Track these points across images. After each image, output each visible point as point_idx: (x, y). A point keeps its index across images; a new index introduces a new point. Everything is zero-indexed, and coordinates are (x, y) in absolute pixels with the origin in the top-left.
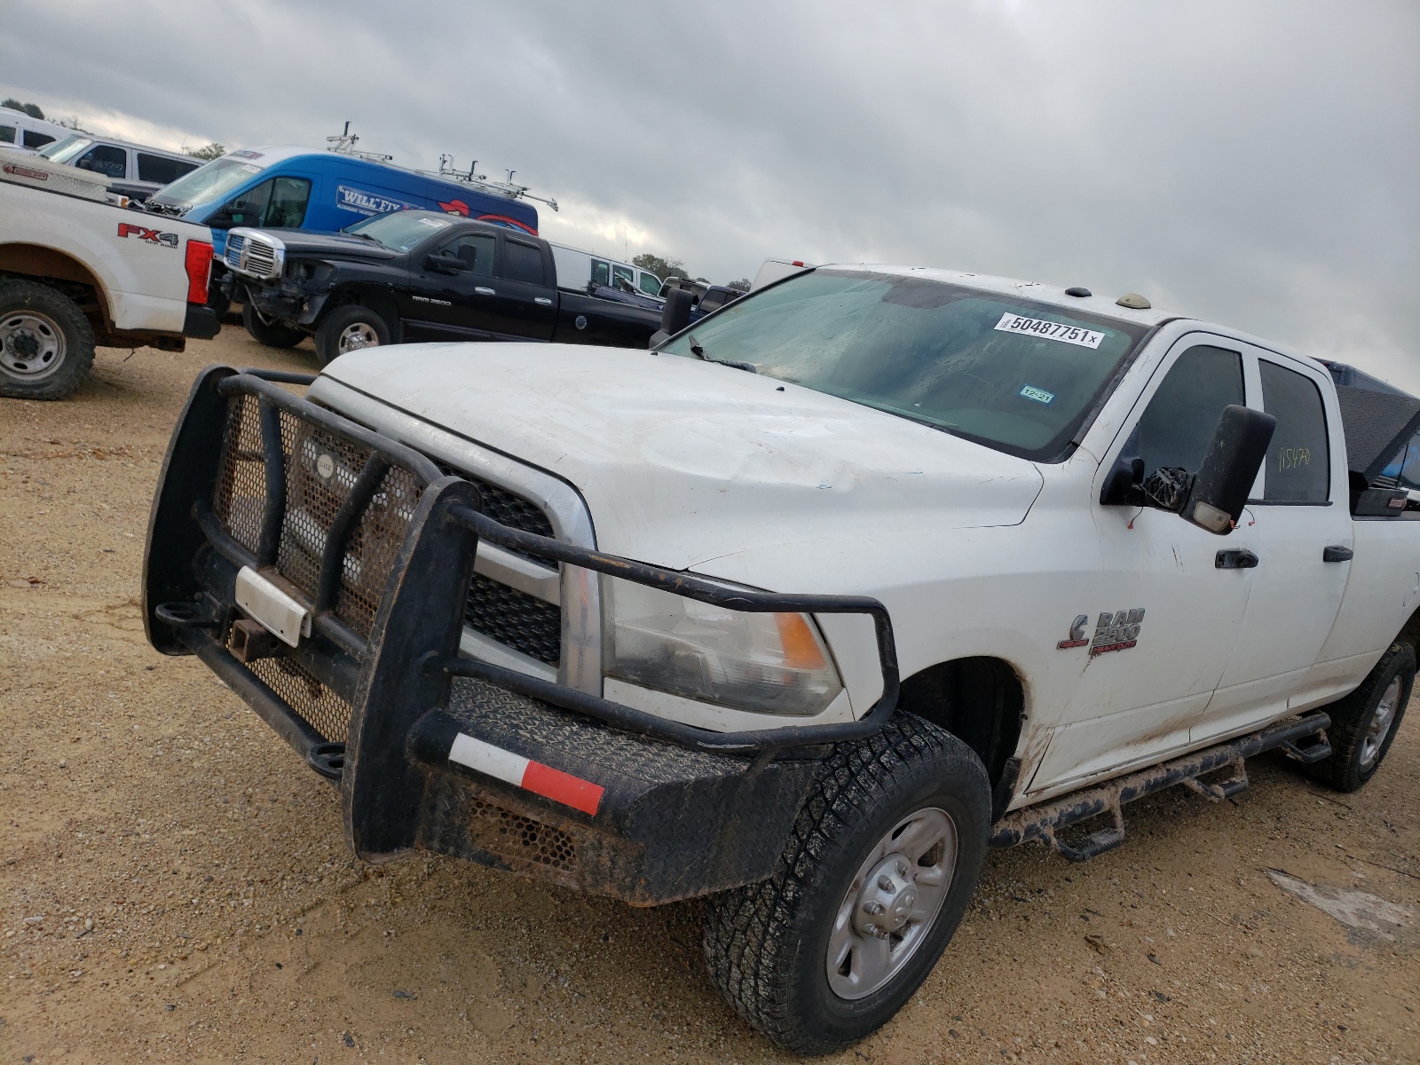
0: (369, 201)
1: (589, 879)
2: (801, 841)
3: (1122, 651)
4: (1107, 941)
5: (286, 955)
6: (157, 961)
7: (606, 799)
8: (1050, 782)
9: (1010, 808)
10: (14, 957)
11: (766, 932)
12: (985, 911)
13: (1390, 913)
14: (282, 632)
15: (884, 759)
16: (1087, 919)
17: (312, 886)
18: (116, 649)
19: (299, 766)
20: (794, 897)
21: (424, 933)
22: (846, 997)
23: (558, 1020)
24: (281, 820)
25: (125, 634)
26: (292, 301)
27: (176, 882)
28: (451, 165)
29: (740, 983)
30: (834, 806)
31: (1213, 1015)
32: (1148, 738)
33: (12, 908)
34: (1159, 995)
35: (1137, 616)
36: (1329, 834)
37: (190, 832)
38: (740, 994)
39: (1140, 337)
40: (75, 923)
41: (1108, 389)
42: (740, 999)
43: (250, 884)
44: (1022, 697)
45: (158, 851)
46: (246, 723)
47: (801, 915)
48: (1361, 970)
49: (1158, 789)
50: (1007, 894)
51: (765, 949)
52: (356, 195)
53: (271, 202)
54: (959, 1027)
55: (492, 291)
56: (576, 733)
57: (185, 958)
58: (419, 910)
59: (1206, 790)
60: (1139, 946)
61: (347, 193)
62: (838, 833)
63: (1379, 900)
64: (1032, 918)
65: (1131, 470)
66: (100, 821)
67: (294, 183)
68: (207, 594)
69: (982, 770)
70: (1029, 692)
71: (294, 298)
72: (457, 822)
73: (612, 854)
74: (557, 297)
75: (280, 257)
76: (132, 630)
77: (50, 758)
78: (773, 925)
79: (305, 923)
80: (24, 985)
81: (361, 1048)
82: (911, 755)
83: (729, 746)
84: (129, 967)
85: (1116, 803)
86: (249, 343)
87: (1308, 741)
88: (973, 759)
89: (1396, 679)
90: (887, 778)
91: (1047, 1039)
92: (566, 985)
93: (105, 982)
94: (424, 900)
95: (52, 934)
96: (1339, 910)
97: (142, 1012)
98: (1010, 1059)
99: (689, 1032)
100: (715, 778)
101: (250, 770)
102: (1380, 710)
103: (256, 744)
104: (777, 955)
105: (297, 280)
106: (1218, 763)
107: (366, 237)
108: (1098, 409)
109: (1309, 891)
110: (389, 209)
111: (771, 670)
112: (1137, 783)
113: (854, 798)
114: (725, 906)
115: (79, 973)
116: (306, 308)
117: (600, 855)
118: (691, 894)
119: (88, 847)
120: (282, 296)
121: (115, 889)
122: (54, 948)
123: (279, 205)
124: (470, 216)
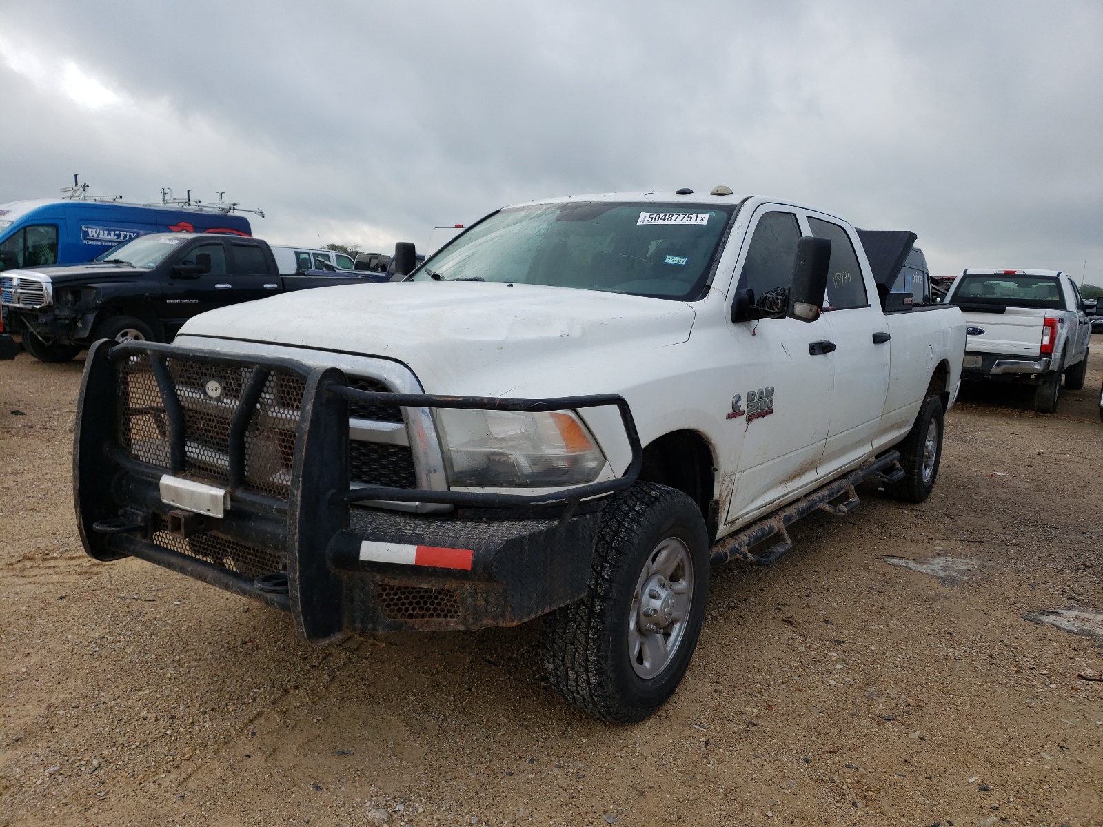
0: (109, 234)
1: (471, 620)
2: (597, 572)
3: (766, 417)
4: (796, 619)
5: (250, 749)
6: (157, 774)
7: (476, 557)
8: (738, 515)
9: (717, 538)
10: (49, 795)
11: (587, 638)
12: (714, 619)
13: (962, 565)
14: (208, 510)
15: (637, 508)
16: (780, 609)
17: (250, 705)
18: (28, 591)
19: (206, 636)
20: (601, 609)
21: (343, 715)
22: (645, 678)
23: (456, 743)
24: (208, 671)
25: (30, 580)
26: (67, 322)
27: (148, 725)
28: (171, 196)
29: (576, 681)
30: (614, 544)
31: (872, 644)
32: (792, 477)
33: (33, 766)
34: (837, 641)
35: (770, 393)
36: (914, 529)
37: (144, 693)
38: (577, 689)
39: (730, 213)
40: (84, 765)
41: (720, 248)
42: (578, 693)
43: (204, 713)
44: (711, 456)
45: (126, 709)
46: (154, 617)
47: (609, 620)
48: (953, 599)
49: (805, 514)
50: (725, 606)
51: (589, 650)
52: (98, 231)
53: (26, 248)
54: (719, 687)
55: (228, 286)
56: (441, 526)
57: (178, 767)
58: (333, 702)
59: (835, 509)
60: (817, 617)
61: (90, 230)
62: (620, 560)
63: (954, 559)
64: (745, 616)
65: (747, 296)
66: (72, 700)
67: (42, 230)
68: (128, 509)
69: (697, 507)
70: (715, 451)
71: (67, 319)
72: (371, 605)
73: (485, 595)
74: (280, 280)
75: (48, 288)
76: (34, 576)
77: (12, 670)
78: (591, 632)
79: (255, 727)
80: (65, 810)
81: (327, 789)
82: (653, 502)
83: (551, 502)
84: (138, 782)
85: (782, 526)
86: (34, 363)
87: (889, 469)
88: (690, 500)
89: (933, 420)
90: (642, 519)
91: (776, 681)
92: (454, 722)
93: (126, 794)
94: (334, 695)
95: (70, 776)
96: (932, 570)
97: (161, 805)
98: (756, 697)
99: (546, 729)
100: (541, 531)
101: (171, 645)
102: (927, 443)
103: (168, 628)
104: (598, 651)
105: (66, 304)
106: (838, 492)
107: (117, 262)
108: (717, 262)
109: (911, 563)
110: (128, 238)
111: (559, 458)
112: (792, 511)
113: (625, 536)
114: (555, 630)
115: (103, 793)
116: (80, 325)
117: (476, 600)
118: (540, 613)
119: (70, 718)
120: (56, 319)
121: (104, 738)
122: (76, 783)
123: (31, 250)
124: (195, 231)
